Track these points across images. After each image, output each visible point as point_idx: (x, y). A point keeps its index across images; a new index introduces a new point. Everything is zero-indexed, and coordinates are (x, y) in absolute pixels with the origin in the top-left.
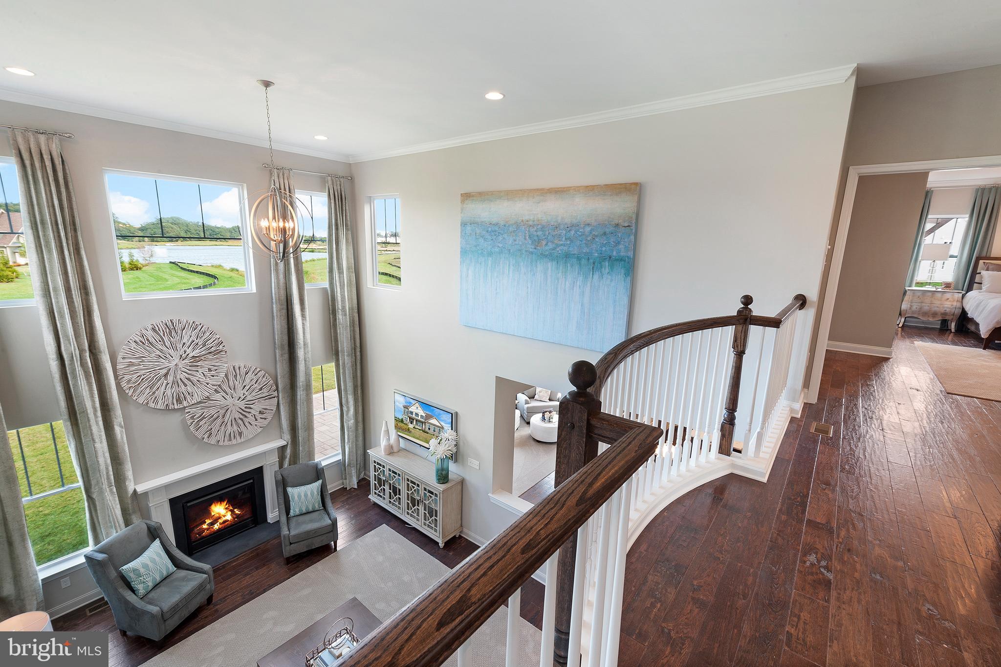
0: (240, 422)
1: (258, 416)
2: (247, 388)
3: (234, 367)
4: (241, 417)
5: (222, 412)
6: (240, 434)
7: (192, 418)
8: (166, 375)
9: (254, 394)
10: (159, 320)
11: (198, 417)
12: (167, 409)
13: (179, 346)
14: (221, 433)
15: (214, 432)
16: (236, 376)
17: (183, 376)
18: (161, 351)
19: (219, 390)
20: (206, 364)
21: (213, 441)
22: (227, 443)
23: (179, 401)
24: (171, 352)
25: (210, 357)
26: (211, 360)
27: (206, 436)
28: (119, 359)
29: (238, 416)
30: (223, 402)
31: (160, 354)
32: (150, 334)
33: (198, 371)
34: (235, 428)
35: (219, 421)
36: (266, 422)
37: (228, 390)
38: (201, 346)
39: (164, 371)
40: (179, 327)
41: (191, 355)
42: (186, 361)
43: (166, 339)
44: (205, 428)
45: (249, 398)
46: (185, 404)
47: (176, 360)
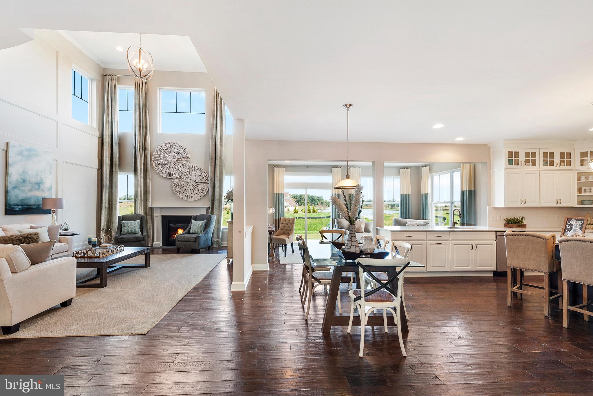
0: (192, 191)
1: (200, 191)
2: (197, 176)
3: (192, 166)
4: (193, 189)
5: (186, 184)
6: (192, 197)
7: (174, 184)
8: (167, 164)
9: (199, 180)
10: (167, 141)
11: (176, 184)
12: (166, 178)
13: (173, 153)
14: (184, 194)
15: (182, 192)
16: (193, 170)
17: (173, 165)
18: (167, 153)
19: (185, 174)
20: (182, 162)
21: (181, 196)
22: (186, 199)
23: (170, 175)
24: (170, 154)
25: (183, 159)
26: (184, 161)
27: (178, 193)
28: (154, 154)
29: (192, 188)
30: (186, 180)
31: (166, 155)
32: (164, 146)
33: (178, 164)
34: (190, 193)
35: (184, 188)
36: (203, 195)
37: (189, 175)
38: (181, 154)
39: (167, 162)
40: (174, 145)
41: (176, 157)
42: (175, 159)
43: (169, 149)
44: (178, 190)
45: (197, 181)
46: (172, 177)
47: (171, 158)
